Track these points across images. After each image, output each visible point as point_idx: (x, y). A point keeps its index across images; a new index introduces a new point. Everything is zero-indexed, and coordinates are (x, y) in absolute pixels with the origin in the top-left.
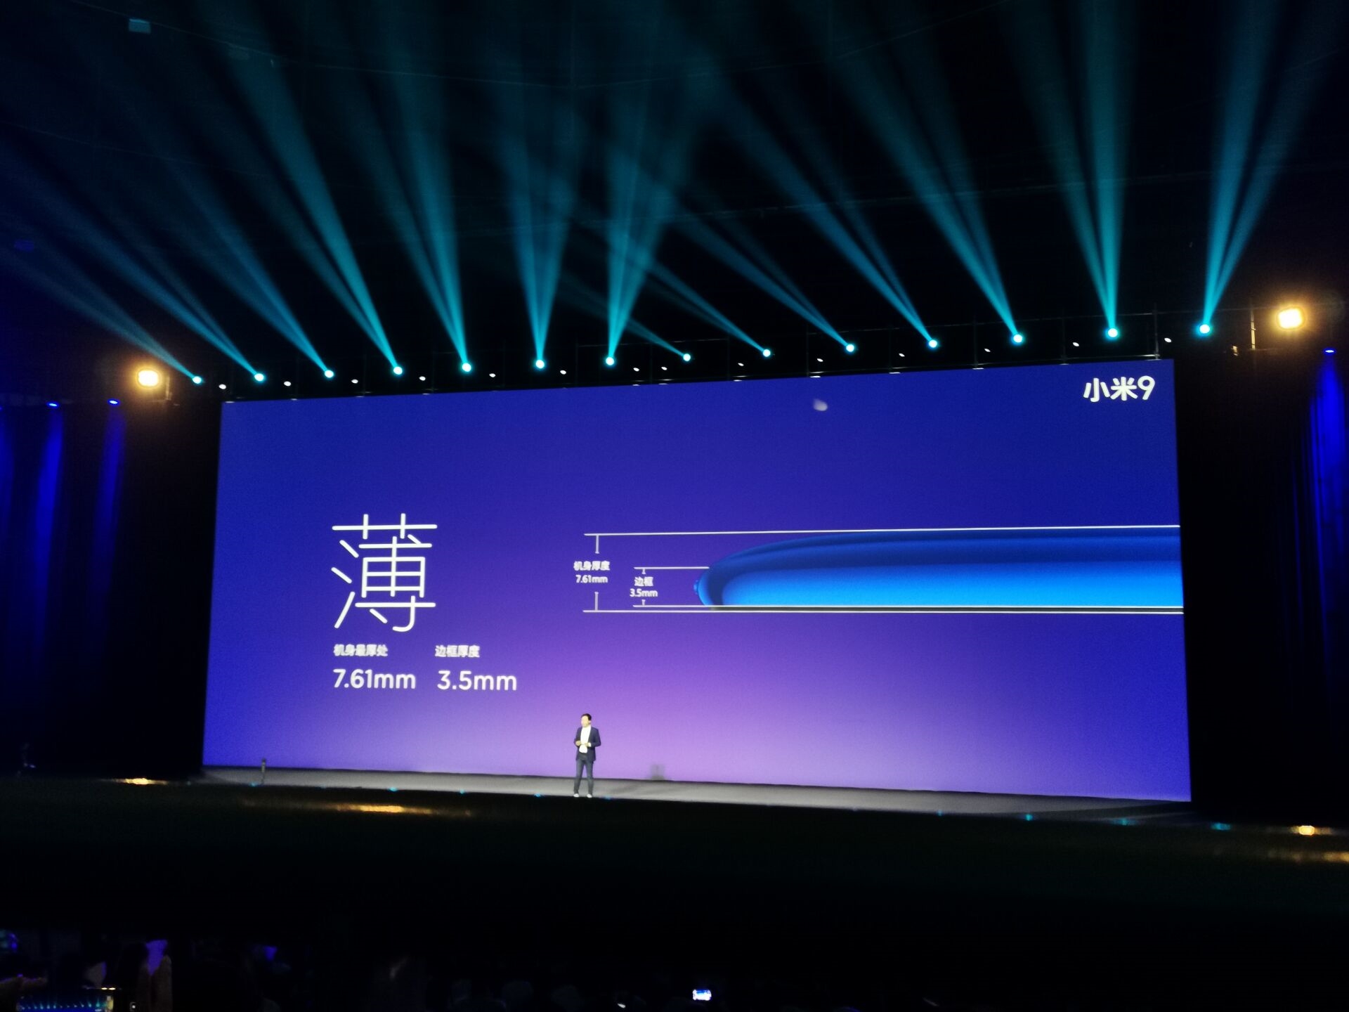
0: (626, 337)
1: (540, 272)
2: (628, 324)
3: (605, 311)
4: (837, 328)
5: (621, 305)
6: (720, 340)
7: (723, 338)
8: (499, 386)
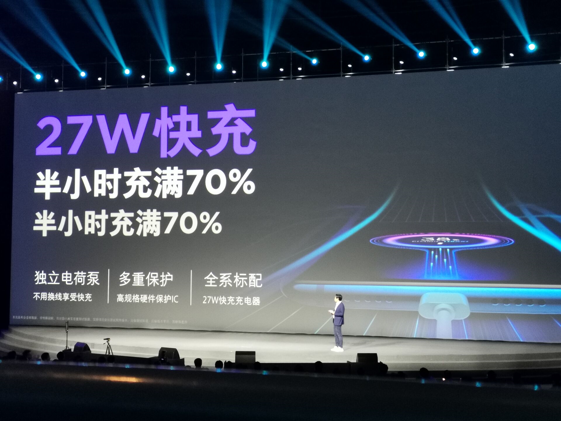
0: (275, 48)
2: (276, 40)
3: (261, 31)
4: (412, 41)
5: (271, 28)
6: (336, 49)
7: (339, 49)
8: (193, 82)
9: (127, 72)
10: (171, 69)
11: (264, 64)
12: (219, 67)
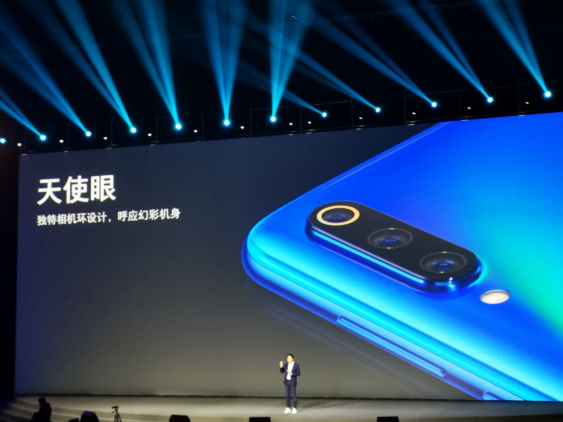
0: (283, 102)
1: (225, 62)
2: (285, 94)
3: (269, 86)
4: (424, 91)
5: (279, 82)
6: (346, 102)
7: (349, 102)
8: (200, 138)
9: (133, 130)
10: (178, 126)
11: (273, 119)
12: (227, 122)
